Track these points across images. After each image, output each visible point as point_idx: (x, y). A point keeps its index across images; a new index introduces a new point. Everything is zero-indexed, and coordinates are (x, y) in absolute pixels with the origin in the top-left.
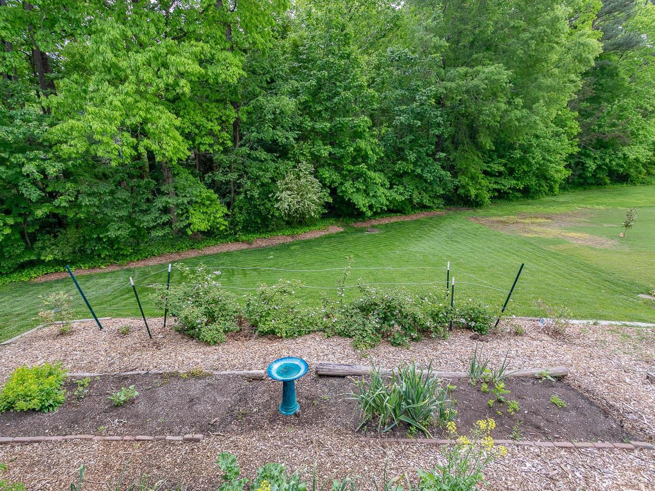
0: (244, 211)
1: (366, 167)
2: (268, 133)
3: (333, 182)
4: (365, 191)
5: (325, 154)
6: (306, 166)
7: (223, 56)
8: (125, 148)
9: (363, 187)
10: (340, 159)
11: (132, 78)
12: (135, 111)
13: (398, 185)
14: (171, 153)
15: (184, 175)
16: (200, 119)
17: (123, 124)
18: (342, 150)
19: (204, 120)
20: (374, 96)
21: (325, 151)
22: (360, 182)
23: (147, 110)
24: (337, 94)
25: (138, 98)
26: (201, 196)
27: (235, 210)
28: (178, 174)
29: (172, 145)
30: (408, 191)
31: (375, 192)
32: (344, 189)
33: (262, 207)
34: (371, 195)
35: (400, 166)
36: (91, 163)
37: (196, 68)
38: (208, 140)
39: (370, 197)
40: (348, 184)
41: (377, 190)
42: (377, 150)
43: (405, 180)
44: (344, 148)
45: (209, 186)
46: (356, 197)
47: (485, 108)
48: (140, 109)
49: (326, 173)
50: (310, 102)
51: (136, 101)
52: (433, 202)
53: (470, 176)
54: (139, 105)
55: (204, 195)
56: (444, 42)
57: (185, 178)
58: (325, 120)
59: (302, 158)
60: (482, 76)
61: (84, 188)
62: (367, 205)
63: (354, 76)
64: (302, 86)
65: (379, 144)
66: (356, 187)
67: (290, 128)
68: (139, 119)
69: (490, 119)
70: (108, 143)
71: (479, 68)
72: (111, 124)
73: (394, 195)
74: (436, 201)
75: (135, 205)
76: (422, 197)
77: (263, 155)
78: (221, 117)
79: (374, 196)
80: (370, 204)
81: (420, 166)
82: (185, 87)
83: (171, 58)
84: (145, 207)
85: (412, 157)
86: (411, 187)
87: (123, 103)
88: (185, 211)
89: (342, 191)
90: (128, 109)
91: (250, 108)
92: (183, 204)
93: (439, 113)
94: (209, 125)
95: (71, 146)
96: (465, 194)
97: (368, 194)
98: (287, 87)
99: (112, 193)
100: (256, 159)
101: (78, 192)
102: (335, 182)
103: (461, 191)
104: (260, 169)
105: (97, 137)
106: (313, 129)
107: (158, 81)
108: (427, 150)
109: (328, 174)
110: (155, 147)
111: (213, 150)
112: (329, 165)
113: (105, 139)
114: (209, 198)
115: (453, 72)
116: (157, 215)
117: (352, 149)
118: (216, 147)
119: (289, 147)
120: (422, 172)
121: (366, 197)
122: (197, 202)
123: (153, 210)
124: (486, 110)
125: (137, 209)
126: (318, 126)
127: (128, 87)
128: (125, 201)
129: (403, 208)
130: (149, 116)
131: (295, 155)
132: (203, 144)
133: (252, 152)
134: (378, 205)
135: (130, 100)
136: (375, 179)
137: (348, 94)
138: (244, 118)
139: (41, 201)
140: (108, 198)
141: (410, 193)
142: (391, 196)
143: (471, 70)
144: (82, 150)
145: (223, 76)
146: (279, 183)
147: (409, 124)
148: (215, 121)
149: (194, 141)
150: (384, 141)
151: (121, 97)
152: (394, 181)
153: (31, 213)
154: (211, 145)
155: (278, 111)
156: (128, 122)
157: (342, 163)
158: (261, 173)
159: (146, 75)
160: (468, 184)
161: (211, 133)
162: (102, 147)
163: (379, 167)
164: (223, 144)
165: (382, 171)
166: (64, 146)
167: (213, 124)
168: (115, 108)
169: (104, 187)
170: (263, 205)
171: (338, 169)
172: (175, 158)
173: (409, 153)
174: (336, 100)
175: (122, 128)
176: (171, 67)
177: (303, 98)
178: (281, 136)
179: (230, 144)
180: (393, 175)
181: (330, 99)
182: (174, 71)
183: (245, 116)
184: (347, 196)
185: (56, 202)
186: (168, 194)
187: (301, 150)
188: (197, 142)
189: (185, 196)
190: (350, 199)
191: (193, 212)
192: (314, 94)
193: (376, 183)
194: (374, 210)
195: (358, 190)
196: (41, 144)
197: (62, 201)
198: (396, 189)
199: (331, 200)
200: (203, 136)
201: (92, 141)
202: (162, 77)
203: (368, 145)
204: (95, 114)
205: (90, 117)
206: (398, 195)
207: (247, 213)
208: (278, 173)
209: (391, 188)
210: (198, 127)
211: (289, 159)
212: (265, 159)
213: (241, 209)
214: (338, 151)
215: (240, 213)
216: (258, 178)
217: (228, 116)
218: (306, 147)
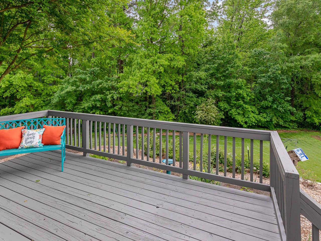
0: (182, 119)
1: (242, 102)
2: (194, 86)
3: (225, 109)
4: (243, 114)
5: (220, 95)
6: (211, 100)
7: (178, 58)
8: (139, 90)
9: (241, 112)
10: (230, 98)
11: (145, 67)
12: (144, 78)
13: (263, 113)
14: (153, 92)
15: (159, 101)
16: (168, 80)
17: (139, 82)
18: (230, 94)
19: (169, 80)
20: (246, 70)
21: (220, 94)
22: (239, 110)
23: (148, 77)
24: (228, 70)
25: (146, 73)
26: (164, 110)
27: (178, 118)
28: (157, 101)
29: (154, 89)
30: (269, 117)
31: (248, 115)
32: (231, 112)
33: (190, 117)
34: (246, 116)
35: (264, 103)
36: (129, 95)
37: (167, 63)
38: (170, 88)
39: (245, 118)
40: (233, 110)
41: (249, 114)
42: (250, 95)
43: (268, 111)
44: (231, 93)
45: (168, 106)
46: (238, 117)
47: (314, 75)
48: (146, 77)
49: (221, 104)
50: (215, 73)
51: (145, 75)
52: (289, 125)
53: (314, 111)
54: (146, 76)
55: (165, 110)
56: (285, 45)
57: (159, 102)
58: (222, 81)
59: (210, 97)
60: (310, 59)
61: (124, 104)
62: (244, 121)
63: (235, 62)
64: (211, 67)
65: (251, 92)
66: (238, 112)
67: (205, 84)
68: (145, 80)
69: (318, 81)
70: (134, 88)
71: (309, 56)
72: (136, 82)
73: (260, 118)
74: (291, 124)
75: (140, 112)
76: (279, 120)
77: (191, 94)
78: (176, 79)
79: (248, 117)
80: (245, 121)
81: (276, 104)
82: (162, 70)
83: (158, 60)
84: (143, 112)
85: (270, 99)
86: (271, 115)
87: (141, 75)
88: (157, 115)
89: (230, 114)
90: (142, 77)
91: (188, 76)
92: (156, 112)
93: (285, 77)
94: (171, 82)
95: (123, 89)
96: (311, 122)
97: (245, 116)
98: (203, 68)
99: (133, 106)
100: (188, 96)
101: (123, 105)
102: (227, 109)
103: (308, 120)
104: (189, 100)
105: (131, 86)
106: (216, 85)
107: (153, 67)
108: (279, 96)
109: (223, 105)
110: (149, 90)
111: (172, 92)
112: (224, 100)
113: (133, 87)
114: (167, 111)
115: (293, 58)
116: (147, 116)
117: (235, 94)
118: (173, 91)
119: (204, 92)
120: (277, 107)
121: (243, 117)
122: (162, 112)
123: (146, 114)
124: (314, 76)
125: (140, 113)
126: (218, 83)
127: (143, 70)
128: (137, 109)
129: (269, 126)
130: (148, 79)
131: (207, 95)
132: (168, 90)
133: (186, 93)
134: (249, 122)
135: (143, 74)
136: (248, 108)
137: (232, 70)
138: (185, 80)
139: (111, 107)
140: (131, 108)
141: (270, 118)
142: (258, 118)
143: (304, 57)
144: (126, 90)
145: (176, 65)
146: (197, 107)
147: (267, 83)
148: (173, 81)
149: (164, 89)
150: (254, 90)
151: (140, 73)
152: (261, 111)
153: (108, 111)
154: (171, 90)
155: (198, 78)
156: (141, 82)
157: (231, 100)
158: (190, 102)
159: (149, 66)
160: (313, 116)
161: (171, 85)
162: (132, 89)
163: (252, 103)
164: (175, 90)
165: (254, 105)
166: (121, 89)
167: (172, 82)
168: (138, 77)
169: (131, 104)
170: (190, 116)
171: (229, 103)
172: (155, 94)
173: (268, 97)
174: (227, 72)
175: (139, 83)
176: (158, 63)
177: (211, 72)
178: (199, 87)
179: (178, 90)
180: (261, 108)
181: (225, 71)
182: (159, 64)
183: (185, 79)
184: (233, 116)
185: (115, 108)
186: (152, 108)
187: (210, 93)
188: (166, 89)
189: (158, 109)
190: (234, 118)
191: (160, 116)
192: (218, 69)
193: (249, 111)
194: (248, 124)
195: (239, 114)
196: (115, 88)
197: (116, 108)
198: (261, 115)
199: (224, 117)
200: (168, 87)
201: (129, 88)
202: (154, 66)
203: (245, 92)
204: (131, 79)
205: (130, 80)
206: (263, 118)
207: (184, 119)
208: (199, 103)
209: (259, 114)
210: (167, 83)
211: (204, 97)
212: (192, 96)
213: (181, 117)
214: (229, 95)
215: (180, 119)
216: (188, 104)
217: (179, 79)
218: (212, 92)
